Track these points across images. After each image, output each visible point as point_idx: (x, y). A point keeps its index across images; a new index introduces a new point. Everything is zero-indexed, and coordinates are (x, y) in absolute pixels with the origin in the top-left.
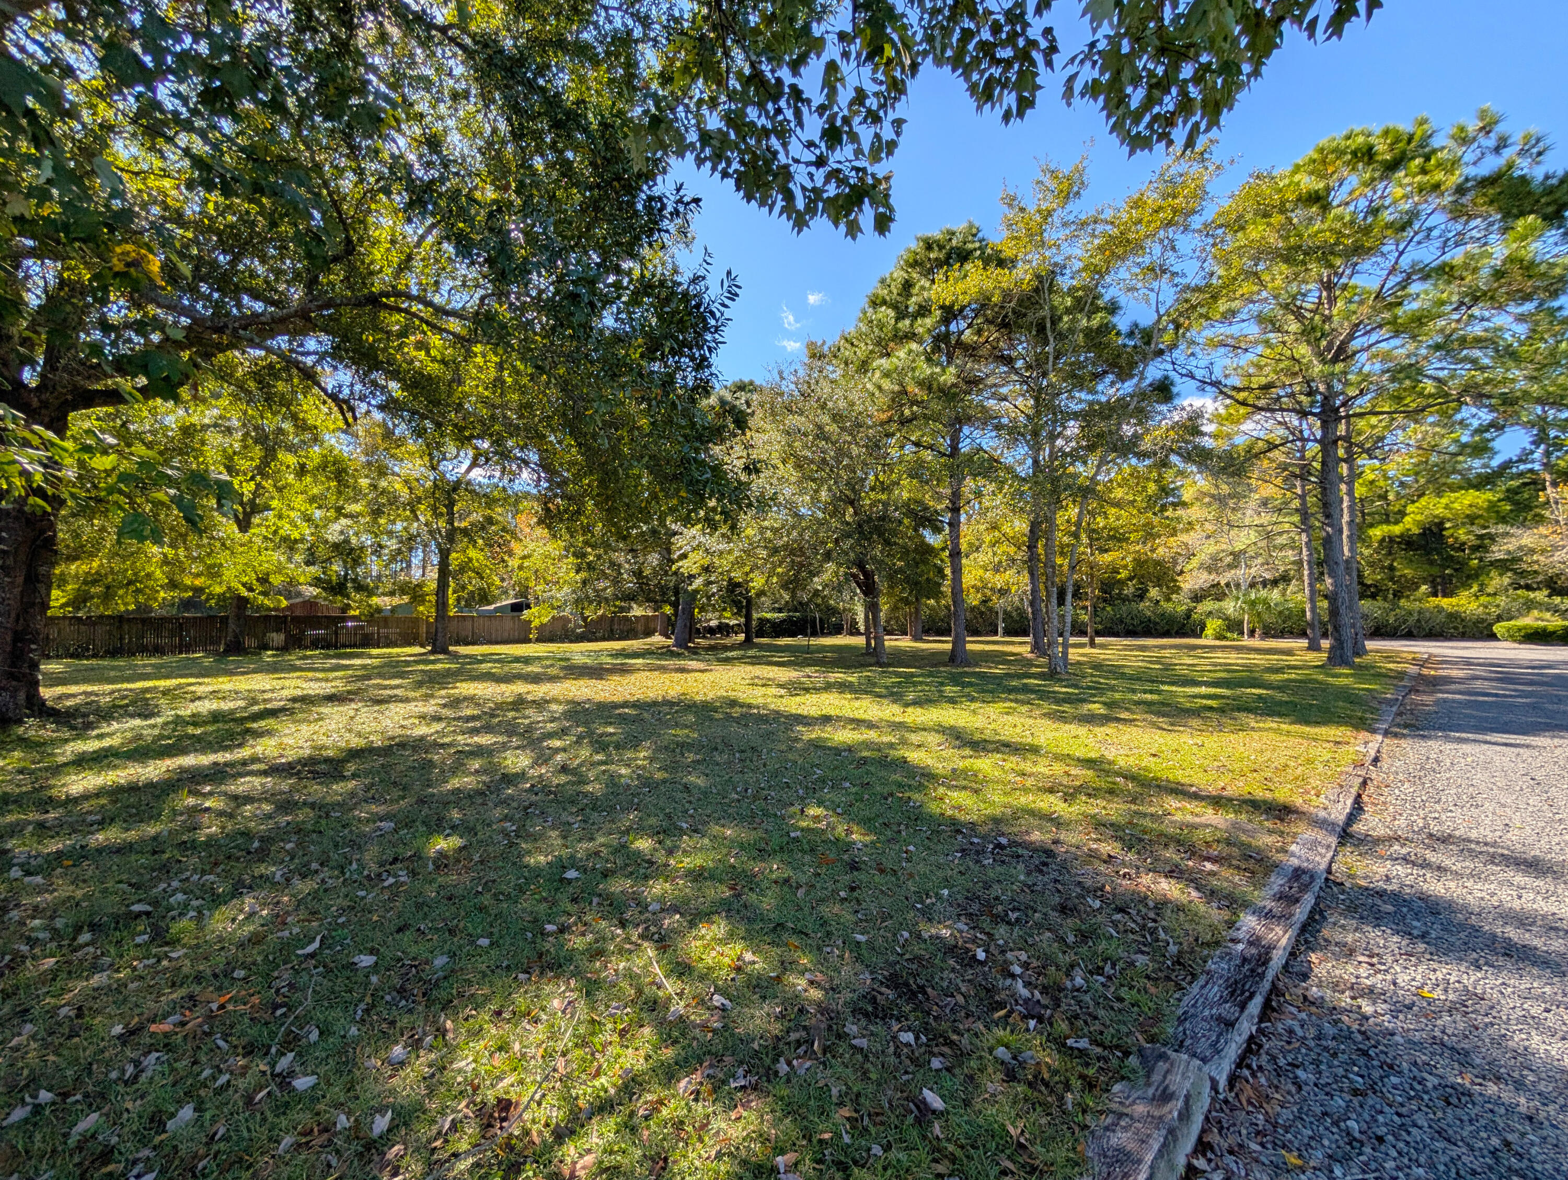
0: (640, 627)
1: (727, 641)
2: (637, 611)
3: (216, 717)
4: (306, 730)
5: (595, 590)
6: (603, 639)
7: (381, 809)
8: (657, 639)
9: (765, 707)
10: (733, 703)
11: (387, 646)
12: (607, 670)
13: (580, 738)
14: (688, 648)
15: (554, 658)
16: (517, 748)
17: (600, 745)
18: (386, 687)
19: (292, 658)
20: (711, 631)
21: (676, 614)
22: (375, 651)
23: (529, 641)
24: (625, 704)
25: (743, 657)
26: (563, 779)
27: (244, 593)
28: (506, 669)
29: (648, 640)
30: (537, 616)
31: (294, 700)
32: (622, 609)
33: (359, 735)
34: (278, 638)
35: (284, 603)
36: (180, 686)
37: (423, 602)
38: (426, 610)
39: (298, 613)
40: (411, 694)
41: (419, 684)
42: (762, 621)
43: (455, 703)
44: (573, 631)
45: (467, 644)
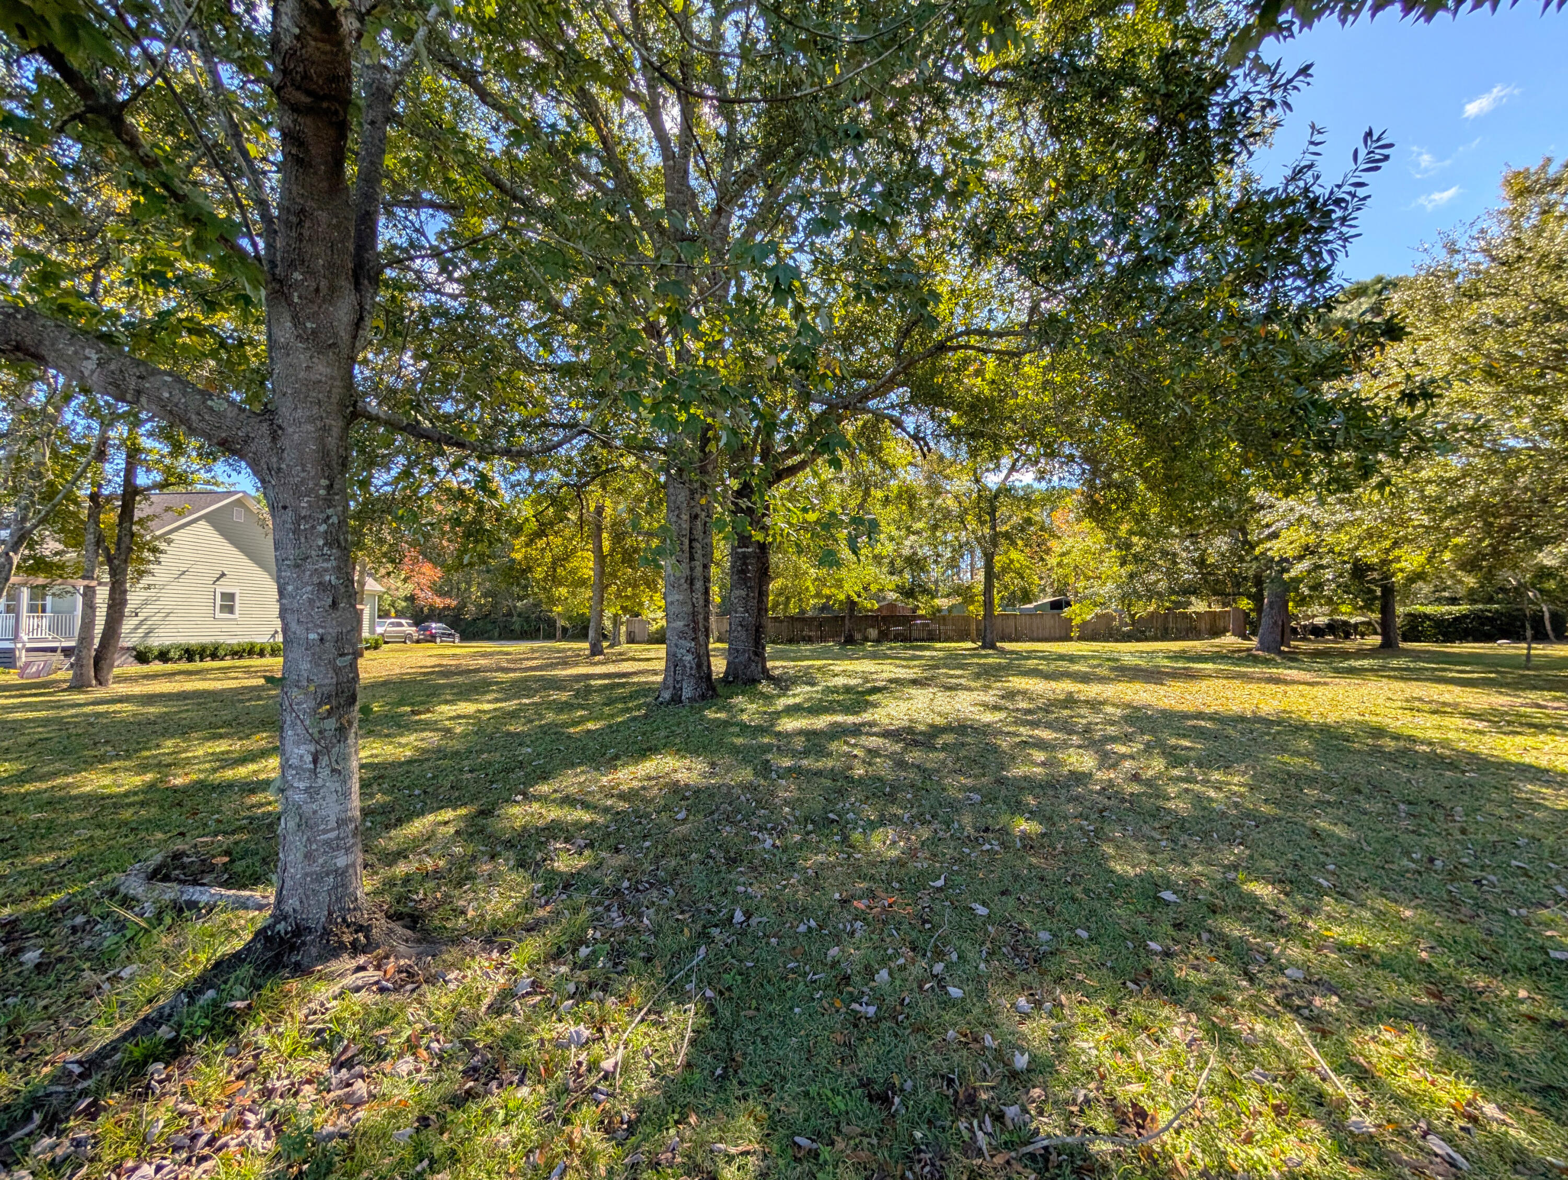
0: (1203, 626)
1: (1349, 645)
2: (1198, 606)
3: (848, 689)
4: (904, 706)
5: (1143, 584)
6: (1155, 639)
7: (969, 782)
8: (1229, 640)
9: (1445, 744)
10: (1379, 732)
11: (946, 641)
12: (1167, 674)
13: (1148, 748)
14: (1280, 653)
15: (1100, 658)
16: (1079, 747)
17: (1175, 758)
18: (952, 677)
19: (884, 647)
20: (1317, 631)
21: (1259, 609)
22: (938, 645)
23: (1070, 639)
24: (1200, 716)
25: (1383, 668)
26: (1136, 788)
27: (856, 599)
28: (1052, 666)
29: (1217, 641)
30: (1078, 614)
31: (891, 681)
32: (1178, 604)
33: (939, 714)
34: (873, 633)
35: (876, 606)
36: (824, 666)
37: (973, 602)
38: (976, 610)
39: (884, 613)
40: (973, 684)
41: (978, 676)
42: (1414, 619)
43: (1011, 695)
44: (1118, 630)
45: (1011, 640)
